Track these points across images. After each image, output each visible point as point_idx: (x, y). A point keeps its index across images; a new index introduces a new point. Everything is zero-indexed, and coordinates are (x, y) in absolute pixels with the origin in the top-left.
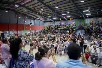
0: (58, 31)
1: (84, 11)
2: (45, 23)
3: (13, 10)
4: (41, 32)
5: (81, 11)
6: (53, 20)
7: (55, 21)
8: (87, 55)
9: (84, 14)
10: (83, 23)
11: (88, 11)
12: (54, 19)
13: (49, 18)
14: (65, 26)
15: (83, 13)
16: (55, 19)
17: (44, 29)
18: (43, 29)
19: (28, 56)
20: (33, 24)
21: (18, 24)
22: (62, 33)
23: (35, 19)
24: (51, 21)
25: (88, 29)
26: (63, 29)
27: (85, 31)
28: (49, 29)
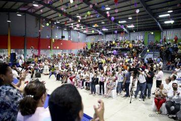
0: (110, 52)
1: (160, 16)
3: (33, 14)
4: (81, 53)
5: (155, 15)
6: (102, 31)
7: (106, 33)
8: (159, 100)
9: (160, 22)
10: (157, 38)
11: (168, 15)
12: (104, 30)
14: (124, 44)
15: (158, 19)
17: (87, 48)
18: (84, 49)
19: (12, 102)
20: (66, 39)
21: (41, 37)
22: (118, 55)
23: (69, 29)
24: (99, 34)
25: (167, 51)
26: (120, 49)
27: (161, 53)
28: (95, 48)
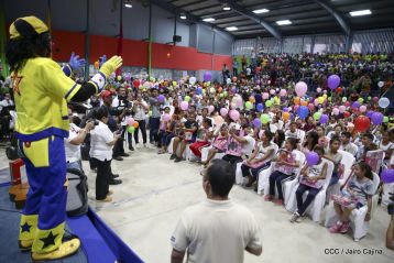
2: (238, 43)
6: (276, 28)
7: (285, 33)
12: (280, 23)
13: (262, 17)
16: (287, 22)
20: (185, 43)
23: (194, 21)
24: (267, 35)
